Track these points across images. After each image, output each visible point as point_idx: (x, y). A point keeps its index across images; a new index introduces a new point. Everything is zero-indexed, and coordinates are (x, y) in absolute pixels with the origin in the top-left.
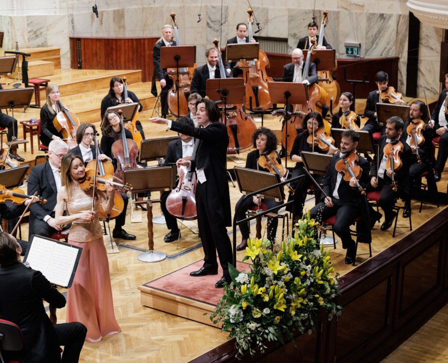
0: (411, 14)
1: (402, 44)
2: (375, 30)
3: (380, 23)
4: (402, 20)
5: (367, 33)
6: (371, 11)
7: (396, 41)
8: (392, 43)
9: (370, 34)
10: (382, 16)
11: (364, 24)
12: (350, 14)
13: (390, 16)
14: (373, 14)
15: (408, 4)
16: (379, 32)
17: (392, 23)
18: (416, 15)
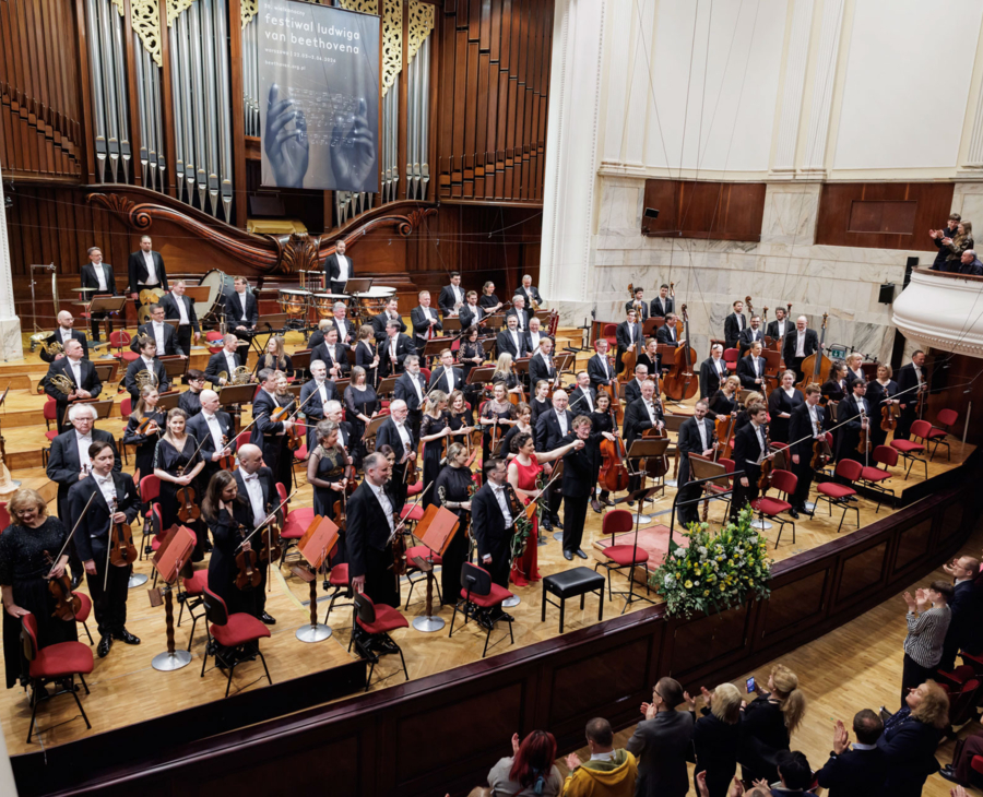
0: (897, 330)
1: (886, 352)
2: (862, 337)
3: (867, 332)
4: (888, 331)
5: (854, 339)
6: (860, 321)
7: (881, 350)
8: (877, 351)
9: (856, 341)
10: (870, 326)
11: (852, 331)
12: (840, 321)
13: (878, 326)
14: (862, 324)
15: (894, 320)
16: (866, 339)
17: (879, 333)
18: (900, 330)
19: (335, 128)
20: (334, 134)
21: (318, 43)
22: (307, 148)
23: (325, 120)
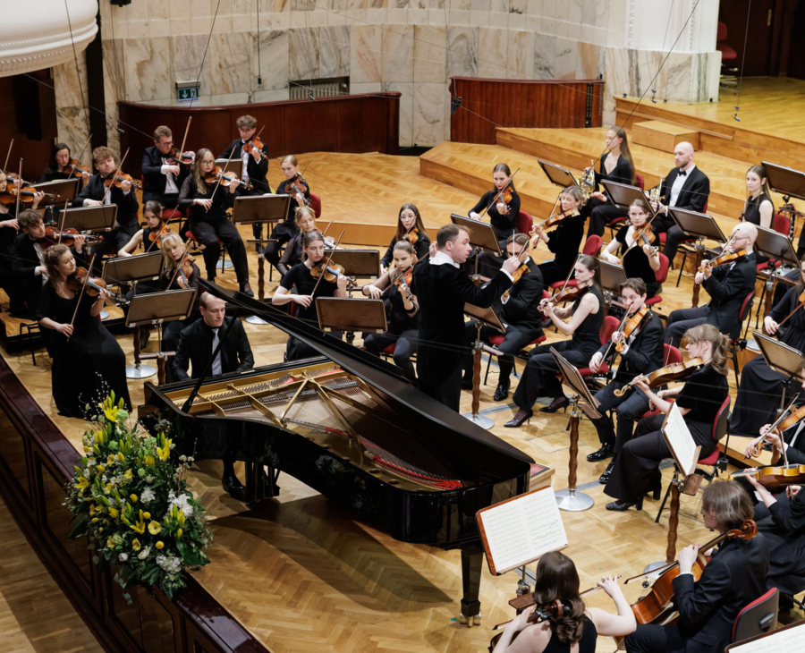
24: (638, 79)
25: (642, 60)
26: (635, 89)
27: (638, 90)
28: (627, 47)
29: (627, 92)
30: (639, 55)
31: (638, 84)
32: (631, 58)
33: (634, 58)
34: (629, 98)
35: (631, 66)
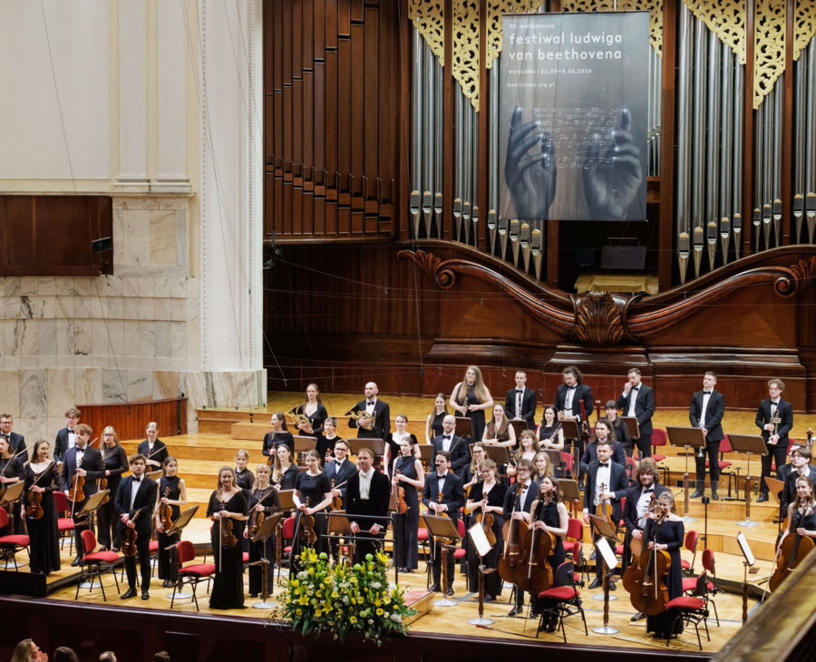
19: (590, 148)
20: (588, 155)
21: (570, 56)
22: (554, 174)
23: (579, 140)
24: (214, 394)
25: (216, 380)
26: (212, 402)
27: (215, 403)
28: (203, 370)
29: (206, 404)
30: (214, 375)
31: (214, 398)
32: (207, 379)
33: (210, 378)
34: (207, 409)
35: (208, 385)
